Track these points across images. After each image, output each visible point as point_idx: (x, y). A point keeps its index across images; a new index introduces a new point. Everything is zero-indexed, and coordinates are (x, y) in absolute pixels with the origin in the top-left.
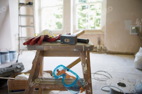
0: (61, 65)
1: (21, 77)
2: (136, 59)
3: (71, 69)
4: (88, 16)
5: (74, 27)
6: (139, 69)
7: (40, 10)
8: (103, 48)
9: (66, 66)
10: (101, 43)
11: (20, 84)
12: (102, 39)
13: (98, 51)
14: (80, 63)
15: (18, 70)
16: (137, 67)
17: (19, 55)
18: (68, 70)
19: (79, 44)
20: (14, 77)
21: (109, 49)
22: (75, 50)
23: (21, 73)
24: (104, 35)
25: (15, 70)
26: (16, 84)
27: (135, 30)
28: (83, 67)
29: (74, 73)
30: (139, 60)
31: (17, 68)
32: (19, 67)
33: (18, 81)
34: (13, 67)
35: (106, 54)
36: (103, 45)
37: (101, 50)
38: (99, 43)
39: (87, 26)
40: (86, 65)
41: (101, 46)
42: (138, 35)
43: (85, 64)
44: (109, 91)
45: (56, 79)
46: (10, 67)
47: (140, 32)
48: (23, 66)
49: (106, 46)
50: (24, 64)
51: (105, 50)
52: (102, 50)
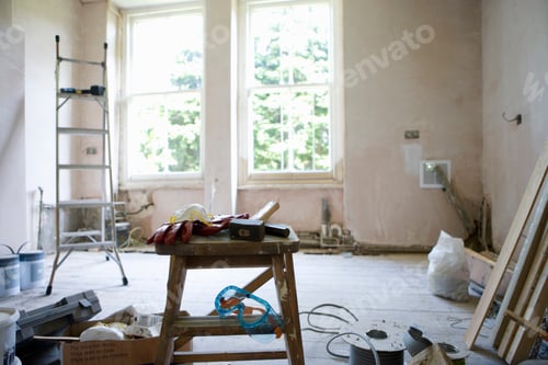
0: (231, 287)
1: (99, 333)
2: (432, 268)
3: (255, 293)
4: (285, 118)
5: (243, 163)
6: (449, 299)
7: (122, 106)
8: (340, 234)
9: (241, 286)
10: (334, 217)
11: (98, 352)
12: (335, 204)
13: (323, 245)
14: (272, 280)
15: (84, 314)
16: (434, 291)
17: (56, 266)
18: (248, 296)
19: (268, 240)
20: (78, 336)
21: (358, 237)
22: (261, 253)
23: (95, 323)
24: (341, 190)
25: (74, 312)
26: (86, 353)
27: (435, 174)
28: (279, 288)
29: (262, 301)
30: (437, 270)
31: (81, 306)
32: (86, 303)
33: (94, 345)
34: (71, 304)
35: (350, 254)
36: (342, 226)
37: (333, 241)
38: (327, 216)
39: (286, 153)
40: (285, 284)
41: (334, 227)
42: (444, 190)
43: (282, 282)
44: (347, 357)
45: (221, 318)
46: (58, 305)
47: (449, 180)
48: (96, 301)
49: (348, 227)
50: (99, 295)
51: (346, 242)
52: (338, 240)
